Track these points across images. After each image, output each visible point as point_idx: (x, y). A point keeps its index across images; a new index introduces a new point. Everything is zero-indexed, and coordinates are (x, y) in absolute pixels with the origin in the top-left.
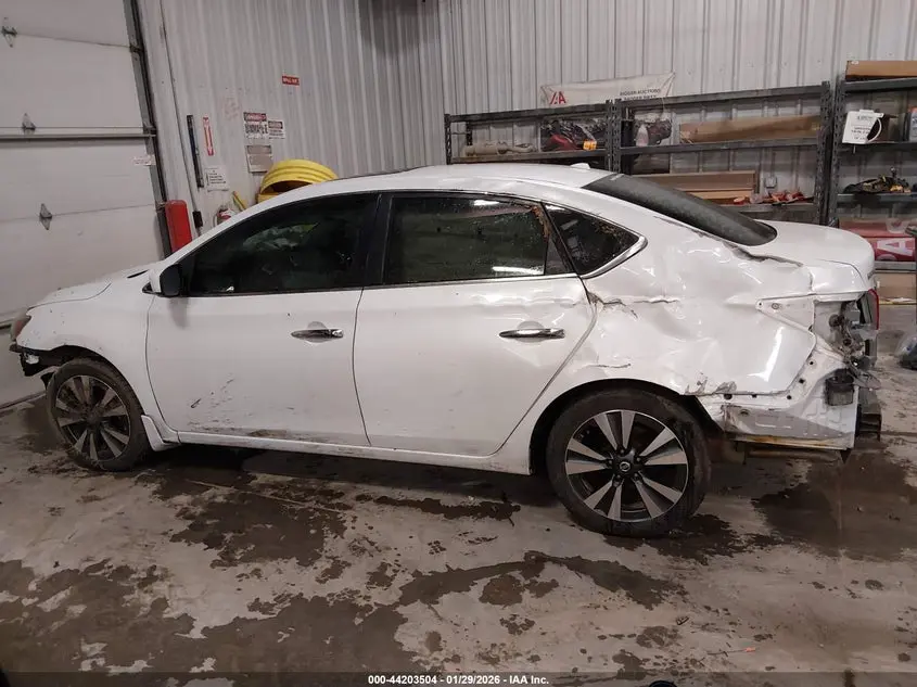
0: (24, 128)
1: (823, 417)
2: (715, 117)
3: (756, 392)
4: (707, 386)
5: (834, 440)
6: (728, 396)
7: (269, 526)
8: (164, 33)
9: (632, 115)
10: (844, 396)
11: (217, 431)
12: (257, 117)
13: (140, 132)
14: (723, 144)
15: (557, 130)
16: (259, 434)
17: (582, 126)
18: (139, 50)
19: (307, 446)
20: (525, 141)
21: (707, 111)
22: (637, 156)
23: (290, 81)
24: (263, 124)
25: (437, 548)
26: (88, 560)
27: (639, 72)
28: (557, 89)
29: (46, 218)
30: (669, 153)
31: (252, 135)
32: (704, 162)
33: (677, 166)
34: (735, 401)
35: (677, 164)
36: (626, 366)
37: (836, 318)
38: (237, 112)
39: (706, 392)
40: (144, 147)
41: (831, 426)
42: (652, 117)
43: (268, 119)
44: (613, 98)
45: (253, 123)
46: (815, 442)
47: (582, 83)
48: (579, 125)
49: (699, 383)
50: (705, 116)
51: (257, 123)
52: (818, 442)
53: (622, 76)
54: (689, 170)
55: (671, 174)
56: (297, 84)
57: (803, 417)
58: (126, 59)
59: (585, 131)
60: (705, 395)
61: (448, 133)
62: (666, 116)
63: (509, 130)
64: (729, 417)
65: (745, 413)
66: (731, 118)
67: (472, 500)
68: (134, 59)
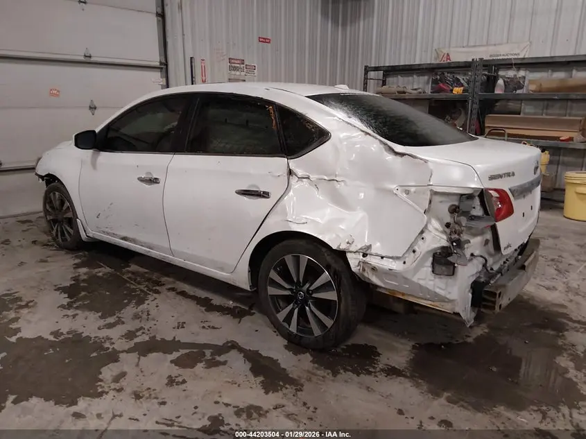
0: (85, 56)
1: (432, 283)
2: (560, 75)
3: (384, 255)
4: (353, 245)
5: (442, 304)
6: (365, 255)
7: (107, 293)
8: (180, 7)
9: (497, 71)
10: (444, 268)
11: (108, 234)
12: (239, 62)
13: (157, 64)
14: (555, 95)
15: (443, 80)
16: (125, 239)
17: (460, 78)
18: (162, 16)
19: (145, 250)
20: (421, 86)
21: (553, 71)
22: (497, 101)
23: (265, 40)
24: (242, 66)
25: (181, 325)
26: (9, 290)
27: (505, 41)
28: (445, 51)
29: (93, 108)
30: (522, 100)
31: (233, 72)
32: (547, 109)
33: (527, 111)
34: (368, 259)
35: (528, 109)
36: (304, 223)
37: (454, 207)
38: (225, 57)
39: (351, 249)
40: (159, 74)
41: (438, 290)
42: (511, 73)
43: (246, 63)
44: (477, 57)
45: (236, 65)
46: (430, 302)
47: (463, 47)
48: (458, 77)
49: (348, 243)
50: (552, 75)
51: (238, 65)
52: (432, 303)
53: (493, 43)
54: (535, 114)
55: (522, 115)
56: (269, 42)
57: (415, 279)
58: (153, 21)
59: (462, 81)
60: (351, 252)
61: (366, 79)
62: (522, 73)
63: (410, 78)
64: (364, 270)
65: (374, 269)
66: (571, 77)
67: (231, 303)
68: (158, 21)
